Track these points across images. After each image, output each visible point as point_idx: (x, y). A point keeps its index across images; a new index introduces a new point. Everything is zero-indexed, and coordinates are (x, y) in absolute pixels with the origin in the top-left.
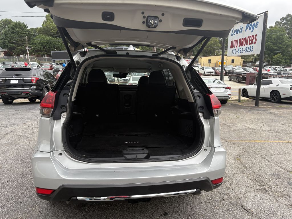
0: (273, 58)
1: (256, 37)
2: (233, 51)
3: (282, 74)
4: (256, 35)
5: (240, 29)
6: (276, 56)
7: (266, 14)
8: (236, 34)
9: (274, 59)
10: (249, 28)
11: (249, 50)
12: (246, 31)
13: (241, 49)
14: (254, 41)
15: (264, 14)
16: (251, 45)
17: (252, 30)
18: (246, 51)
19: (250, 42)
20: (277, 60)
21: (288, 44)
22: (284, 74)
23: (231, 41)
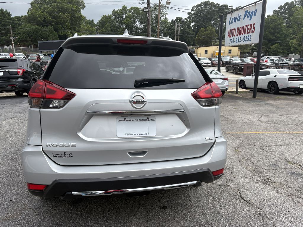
0: (270, 48)
1: (254, 25)
2: (231, 40)
3: (280, 65)
5: (238, 17)
6: (273, 46)
8: (234, 22)
9: (272, 49)
10: (247, 16)
11: (247, 40)
12: (244, 19)
13: (239, 38)
14: (252, 29)
15: (262, 1)
16: (249, 34)
17: (250, 18)
18: (244, 40)
19: (249, 31)
20: (275, 50)
21: (286, 34)
22: (281, 65)
23: (229, 30)
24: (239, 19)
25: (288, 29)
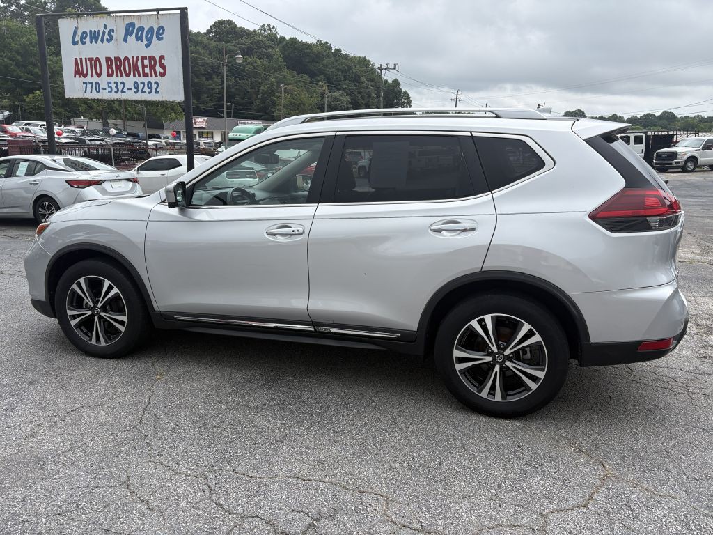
0: (24, 101)
1: (163, 61)
2: (89, 86)
3: (87, 142)
4: (162, 57)
5: (104, 32)
6: (31, 96)
7: (184, 12)
8: (91, 42)
10: (134, 35)
11: (146, 89)
12: (125, 40)
13: (116, 83)
14: (158, 69)
15: (178, 12)
16: (153, 79)
17: (145, 42)
18: (134, 90)
19: (147, 70)
20: (38, 106)
21: (54, 69)
22: (93, 143)
23: (76, 59)
24: (106, 36)
25: (56, 58)
